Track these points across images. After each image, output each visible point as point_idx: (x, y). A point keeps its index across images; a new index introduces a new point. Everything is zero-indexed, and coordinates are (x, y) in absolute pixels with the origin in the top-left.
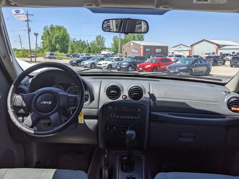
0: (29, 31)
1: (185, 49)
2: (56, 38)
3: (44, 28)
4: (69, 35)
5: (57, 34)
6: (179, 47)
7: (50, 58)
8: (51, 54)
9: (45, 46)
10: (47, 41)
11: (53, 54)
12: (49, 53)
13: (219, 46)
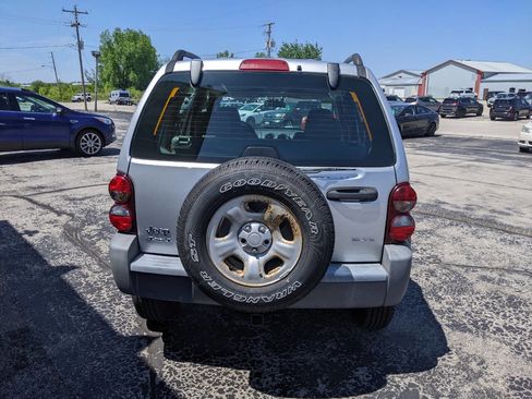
0: (80, 46)
1: (409, 82)
2: (127, 58)
3: (102, 36)
4: (155, 51)
5: (130, 48)
6: (396, 77)
7: (121, 103)
8: (121, 95)
9: (105, 76)
10: (110, 64)
11: (126, 95)
12: (118, 92)
13: (482, 75)
